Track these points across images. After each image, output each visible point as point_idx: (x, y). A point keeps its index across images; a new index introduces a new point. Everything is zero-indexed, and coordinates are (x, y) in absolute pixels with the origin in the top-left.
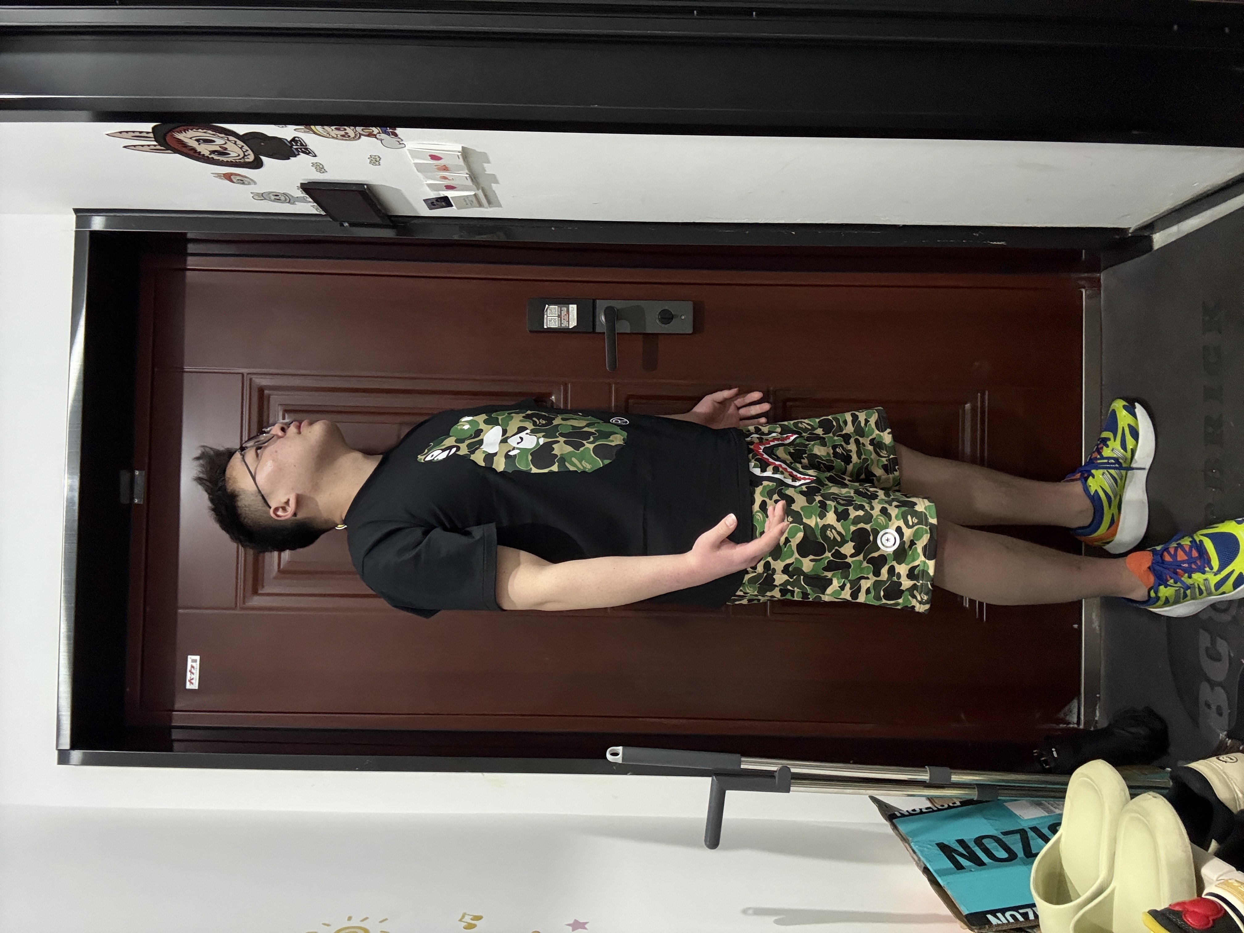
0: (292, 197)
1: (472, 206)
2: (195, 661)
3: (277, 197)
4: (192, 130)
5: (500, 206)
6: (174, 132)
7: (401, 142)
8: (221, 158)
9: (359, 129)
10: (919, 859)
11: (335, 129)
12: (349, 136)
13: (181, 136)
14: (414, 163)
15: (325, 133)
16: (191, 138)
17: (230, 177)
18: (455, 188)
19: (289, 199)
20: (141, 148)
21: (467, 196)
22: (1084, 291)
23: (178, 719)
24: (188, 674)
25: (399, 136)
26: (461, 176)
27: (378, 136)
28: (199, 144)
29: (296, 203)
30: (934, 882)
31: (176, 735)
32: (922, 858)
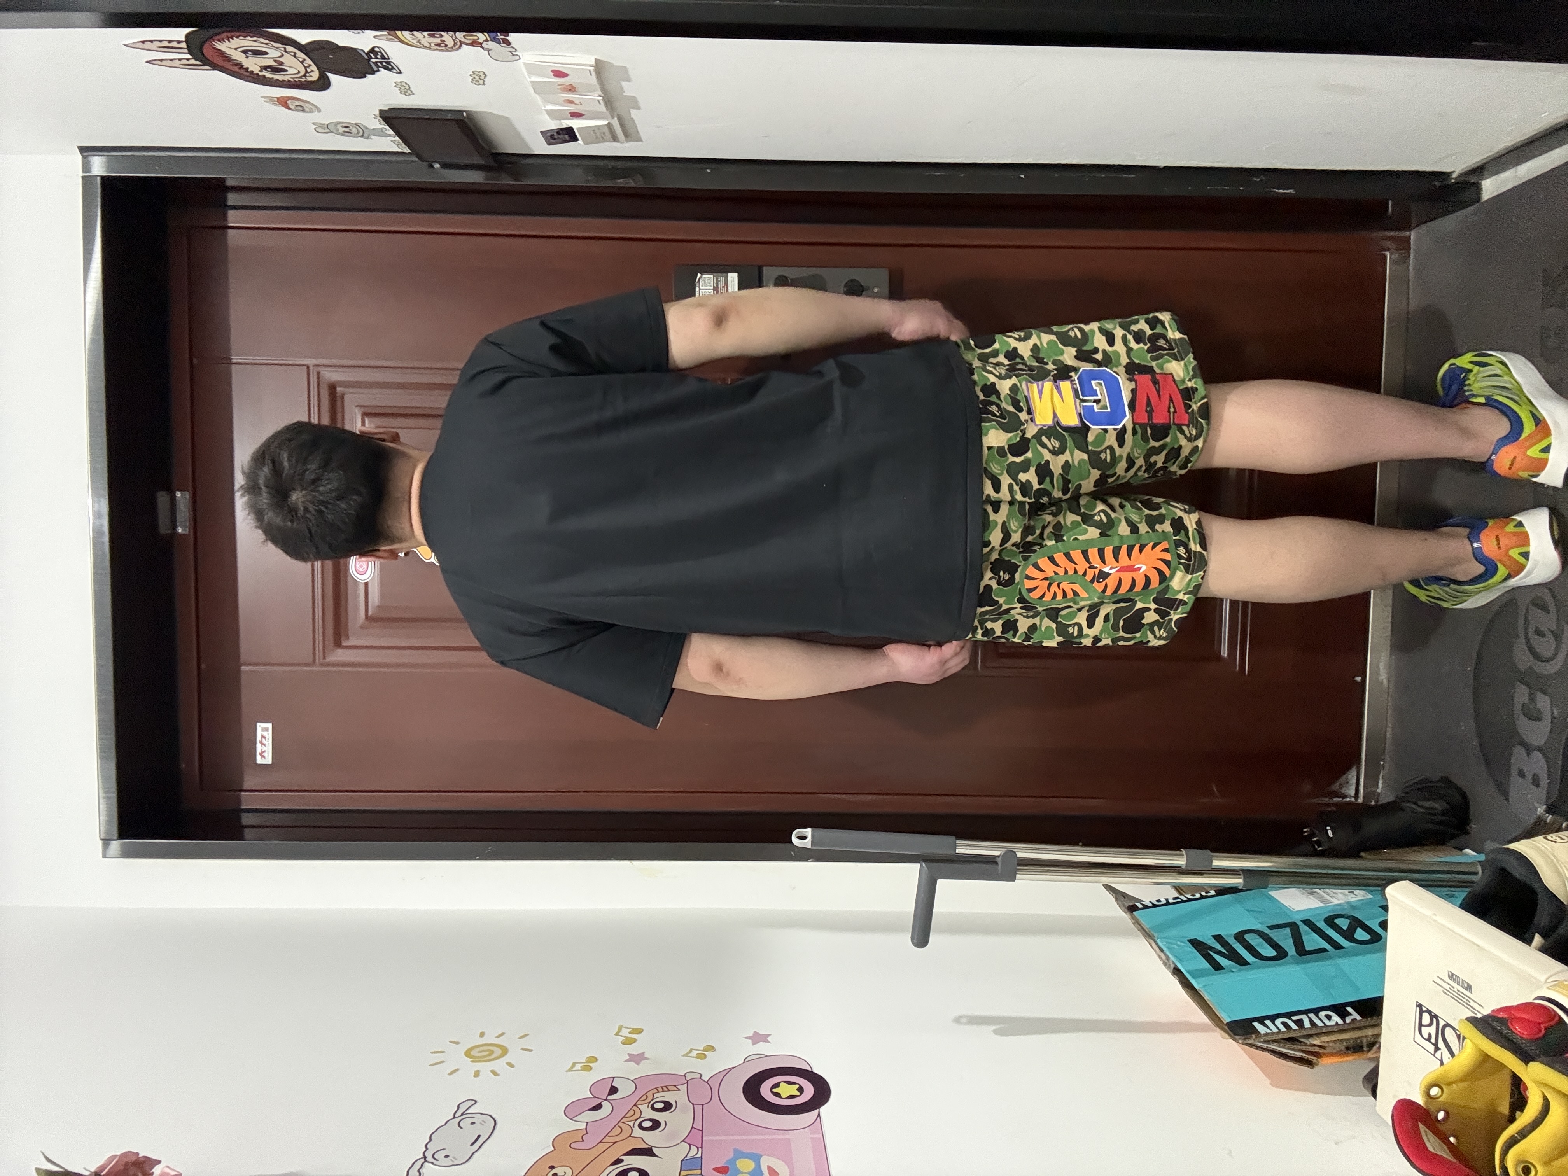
0: (367, 128)
1: (604, 140)
2: (267, 730)
3: (347, 130)
4: (238, 37)
5: (640, 140)
6: (214, 41)
7: (514, 53)
8: (275, 76)
9: (460, 35)
10: (1168, 958)
11: (428, 35)
12: (446, 46)
13: (223, 46)
14: (531, 82)
15: (415, 42)
16: (236, 49)
17: (286, 103)
18: (583, 115)
19: (364, 132)
20: (169, 63)
21: (598, 127)
22: (1388, 254)
23: (248, 801)
24: (259, 745)
25: (513, 45)
26: (593, 99)
27: (484, 45)
28: (247, 57)
29: (373, 137)
30: (1186, 984)
31: (246, 819)
32: (1170, 956)
